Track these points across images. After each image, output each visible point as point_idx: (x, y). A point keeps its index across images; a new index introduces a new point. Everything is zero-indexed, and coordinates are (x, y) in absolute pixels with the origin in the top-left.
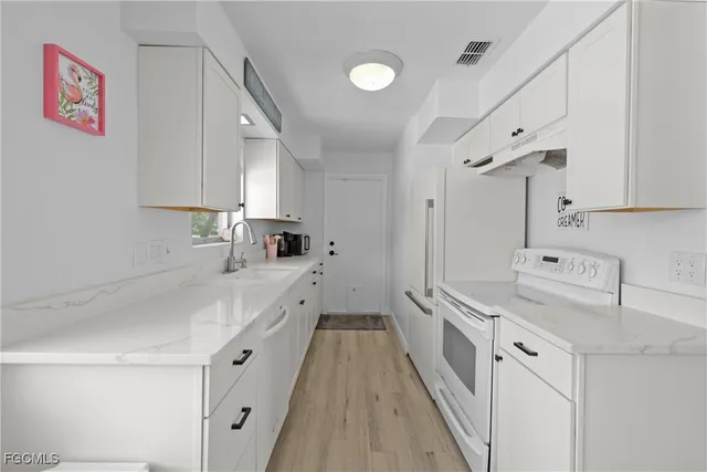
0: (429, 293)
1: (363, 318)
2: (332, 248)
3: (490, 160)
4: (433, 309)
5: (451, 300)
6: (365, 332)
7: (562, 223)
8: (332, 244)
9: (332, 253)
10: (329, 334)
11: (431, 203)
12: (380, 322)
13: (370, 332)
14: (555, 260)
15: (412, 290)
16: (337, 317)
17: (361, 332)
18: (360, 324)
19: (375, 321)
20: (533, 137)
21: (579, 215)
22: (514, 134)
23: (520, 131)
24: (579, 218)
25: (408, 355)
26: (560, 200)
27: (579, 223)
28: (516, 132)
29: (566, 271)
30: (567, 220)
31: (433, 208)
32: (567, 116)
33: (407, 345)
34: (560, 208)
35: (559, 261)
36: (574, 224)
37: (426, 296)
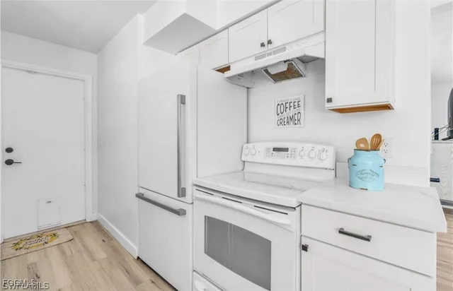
0: (182, 192)
2: (9, 156)
3: (228, 68)
4: (187, 208)
7: (281, 123)
8: (9, 150)
9: (9, 162)
11: (182, 99)
14: (285, 150)
15: (142, 191)
20: (283, 48)
21: (296, 116)
22: (263, 45)
23: (270, 42)
24: (296, 118)
25: (138, 258)
26: (279, 107)
27: (296, 122)
28: (266, 43)
29: (298, 157)
30: (286, 120)
31: (184, 104)
32: (324, 31)
33: (136, 248)
34: (279, 112)
35: (289, 150)
36: (292, 123)
37: (179, 196)
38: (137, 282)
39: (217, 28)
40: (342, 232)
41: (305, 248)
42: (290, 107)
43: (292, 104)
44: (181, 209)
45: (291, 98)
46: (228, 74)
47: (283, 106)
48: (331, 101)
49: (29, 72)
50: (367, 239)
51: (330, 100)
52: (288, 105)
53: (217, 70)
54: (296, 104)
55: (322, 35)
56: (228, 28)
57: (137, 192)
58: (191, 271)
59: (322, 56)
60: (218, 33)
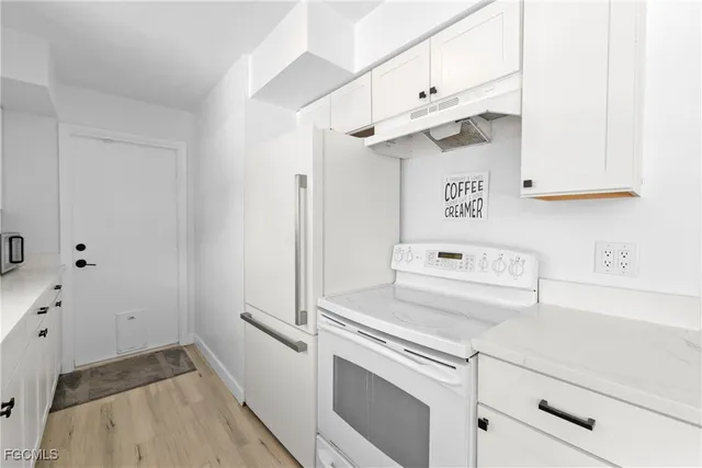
0: (301, 318)
1: (151, 358)
2: (81, 255)
3: (369, 132)
4: (308, 340)
5: (357, 329)
6: (160, 384)
7: (451, 213)
8: (81, 247)
9: (81, 264)
10: (82, 413)
11: (302, 181)
12: (182, 360)
13: (170, 380)
14: (457, 256)
15: (250, 310)
16: (97, 372)
17: (152, 387)
18: (148, 372)
19: (174, 360)
20: (454, 100)
21: (476, 203)
22: (422, 95)
23: (433, 91)
24: (475, 207)
25: (245, 404)
26: (449, 188)
27: (475, 213)
28: (427, 92)
29: (478, 268)
30: (458, 209)
31: (306, 187)
32: (521, 70)
33: (241, 389)
34: (449, 196)
35: (463, 257)
36: (468, 214)
37: (297, 323)
38: (240, 441)
39: (356, 70)
40: (543, 407)
41: (483, 424)
42: (466, 189)
43: (469, 185)
44: (300, 342)
45: (468, 176)
46: (369, 141)
47: (455, 188)
48: (530, 186)
49: (105, 140)
50: (588, 425)
51: (528, 184)
52: (463, 187)
53: (354, 135)
54: (476, 185)
55: (517, 77)
56: (371, 70)
57: (242, 312)
58: (313, 433)
59: (517, 113)
60: (356, 78)
